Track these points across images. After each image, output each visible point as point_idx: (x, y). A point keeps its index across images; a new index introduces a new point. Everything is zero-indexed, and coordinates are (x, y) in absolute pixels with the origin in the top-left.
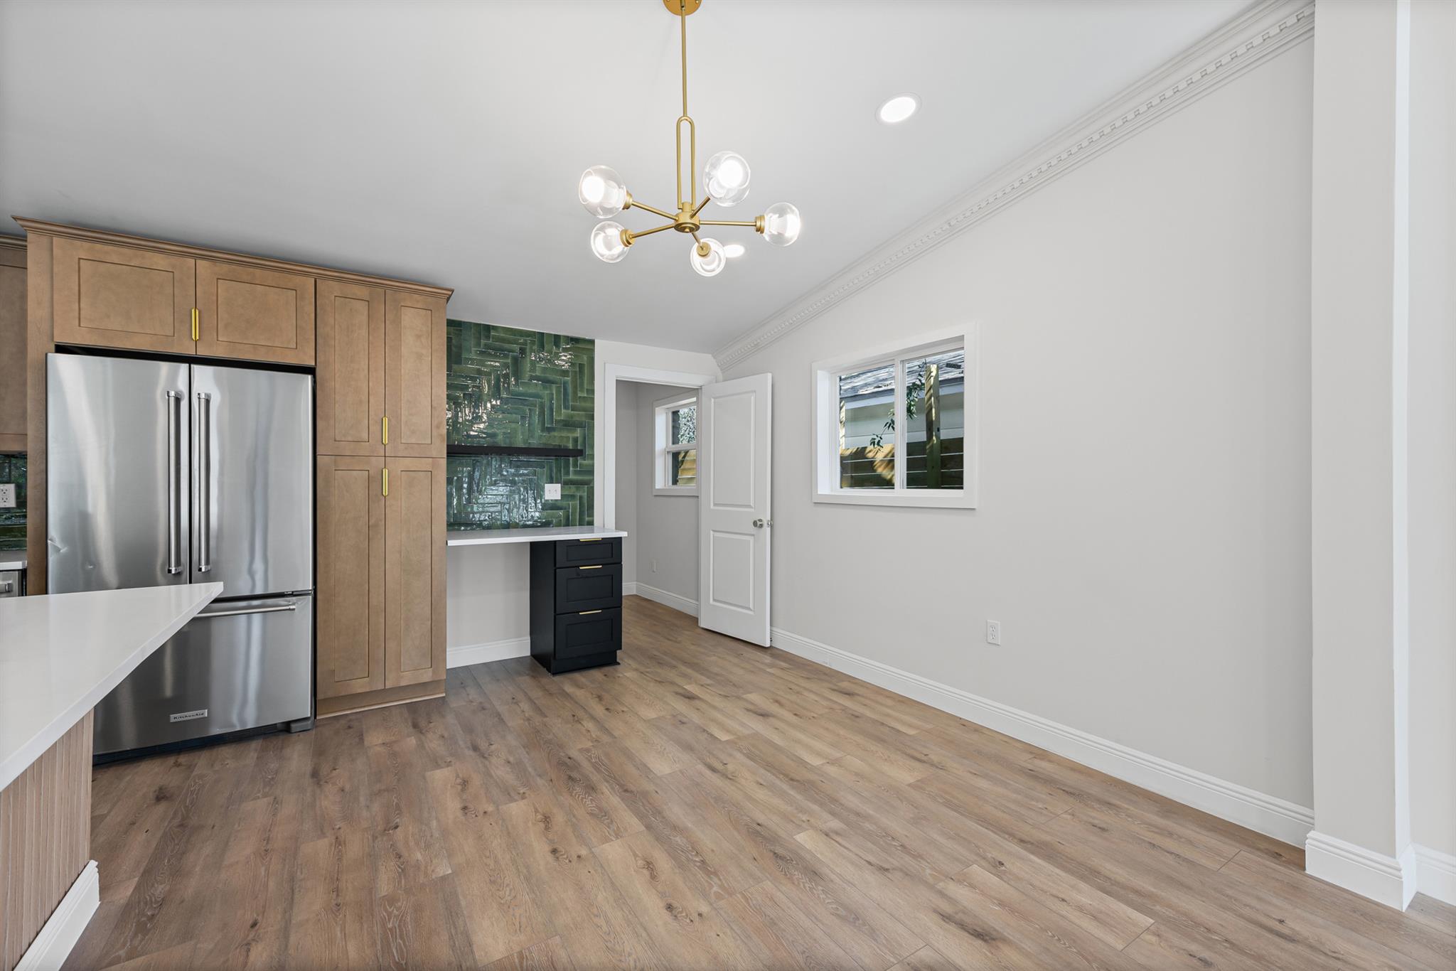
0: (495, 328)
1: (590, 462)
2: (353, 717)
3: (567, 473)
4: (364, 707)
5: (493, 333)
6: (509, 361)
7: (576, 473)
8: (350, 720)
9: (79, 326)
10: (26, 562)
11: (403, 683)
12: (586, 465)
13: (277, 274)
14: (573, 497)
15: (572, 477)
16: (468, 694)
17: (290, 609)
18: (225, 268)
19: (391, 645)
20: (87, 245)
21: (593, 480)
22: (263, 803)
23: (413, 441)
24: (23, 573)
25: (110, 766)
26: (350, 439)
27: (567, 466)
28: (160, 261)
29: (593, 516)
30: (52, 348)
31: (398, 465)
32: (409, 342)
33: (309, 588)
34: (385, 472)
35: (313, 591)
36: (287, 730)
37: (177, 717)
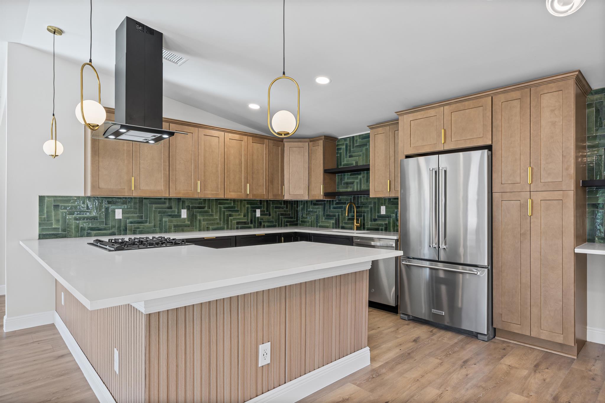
2: (511, 345)
4: (521, 342)
8: (508, 346)
9: (410, 147)
10: (398, 237)
11: (543, 337)
13: (474, 101)
16: (594, 365)
17: (474, 274)
18: (454, 106)
19: (535, 310)
20: (412, 115)
22: (438, 361)
23: (549, 180)
24: (397, 241)
25: (416, 322)
26: (510, 182)
28: (432, 112)
30: (404, 157)
31: (538, 197)
32: (546, 117)
33: (486, 264)
34: (529, 201)
35: (490, 267)
36: (477, 337)
37: (434, 311)
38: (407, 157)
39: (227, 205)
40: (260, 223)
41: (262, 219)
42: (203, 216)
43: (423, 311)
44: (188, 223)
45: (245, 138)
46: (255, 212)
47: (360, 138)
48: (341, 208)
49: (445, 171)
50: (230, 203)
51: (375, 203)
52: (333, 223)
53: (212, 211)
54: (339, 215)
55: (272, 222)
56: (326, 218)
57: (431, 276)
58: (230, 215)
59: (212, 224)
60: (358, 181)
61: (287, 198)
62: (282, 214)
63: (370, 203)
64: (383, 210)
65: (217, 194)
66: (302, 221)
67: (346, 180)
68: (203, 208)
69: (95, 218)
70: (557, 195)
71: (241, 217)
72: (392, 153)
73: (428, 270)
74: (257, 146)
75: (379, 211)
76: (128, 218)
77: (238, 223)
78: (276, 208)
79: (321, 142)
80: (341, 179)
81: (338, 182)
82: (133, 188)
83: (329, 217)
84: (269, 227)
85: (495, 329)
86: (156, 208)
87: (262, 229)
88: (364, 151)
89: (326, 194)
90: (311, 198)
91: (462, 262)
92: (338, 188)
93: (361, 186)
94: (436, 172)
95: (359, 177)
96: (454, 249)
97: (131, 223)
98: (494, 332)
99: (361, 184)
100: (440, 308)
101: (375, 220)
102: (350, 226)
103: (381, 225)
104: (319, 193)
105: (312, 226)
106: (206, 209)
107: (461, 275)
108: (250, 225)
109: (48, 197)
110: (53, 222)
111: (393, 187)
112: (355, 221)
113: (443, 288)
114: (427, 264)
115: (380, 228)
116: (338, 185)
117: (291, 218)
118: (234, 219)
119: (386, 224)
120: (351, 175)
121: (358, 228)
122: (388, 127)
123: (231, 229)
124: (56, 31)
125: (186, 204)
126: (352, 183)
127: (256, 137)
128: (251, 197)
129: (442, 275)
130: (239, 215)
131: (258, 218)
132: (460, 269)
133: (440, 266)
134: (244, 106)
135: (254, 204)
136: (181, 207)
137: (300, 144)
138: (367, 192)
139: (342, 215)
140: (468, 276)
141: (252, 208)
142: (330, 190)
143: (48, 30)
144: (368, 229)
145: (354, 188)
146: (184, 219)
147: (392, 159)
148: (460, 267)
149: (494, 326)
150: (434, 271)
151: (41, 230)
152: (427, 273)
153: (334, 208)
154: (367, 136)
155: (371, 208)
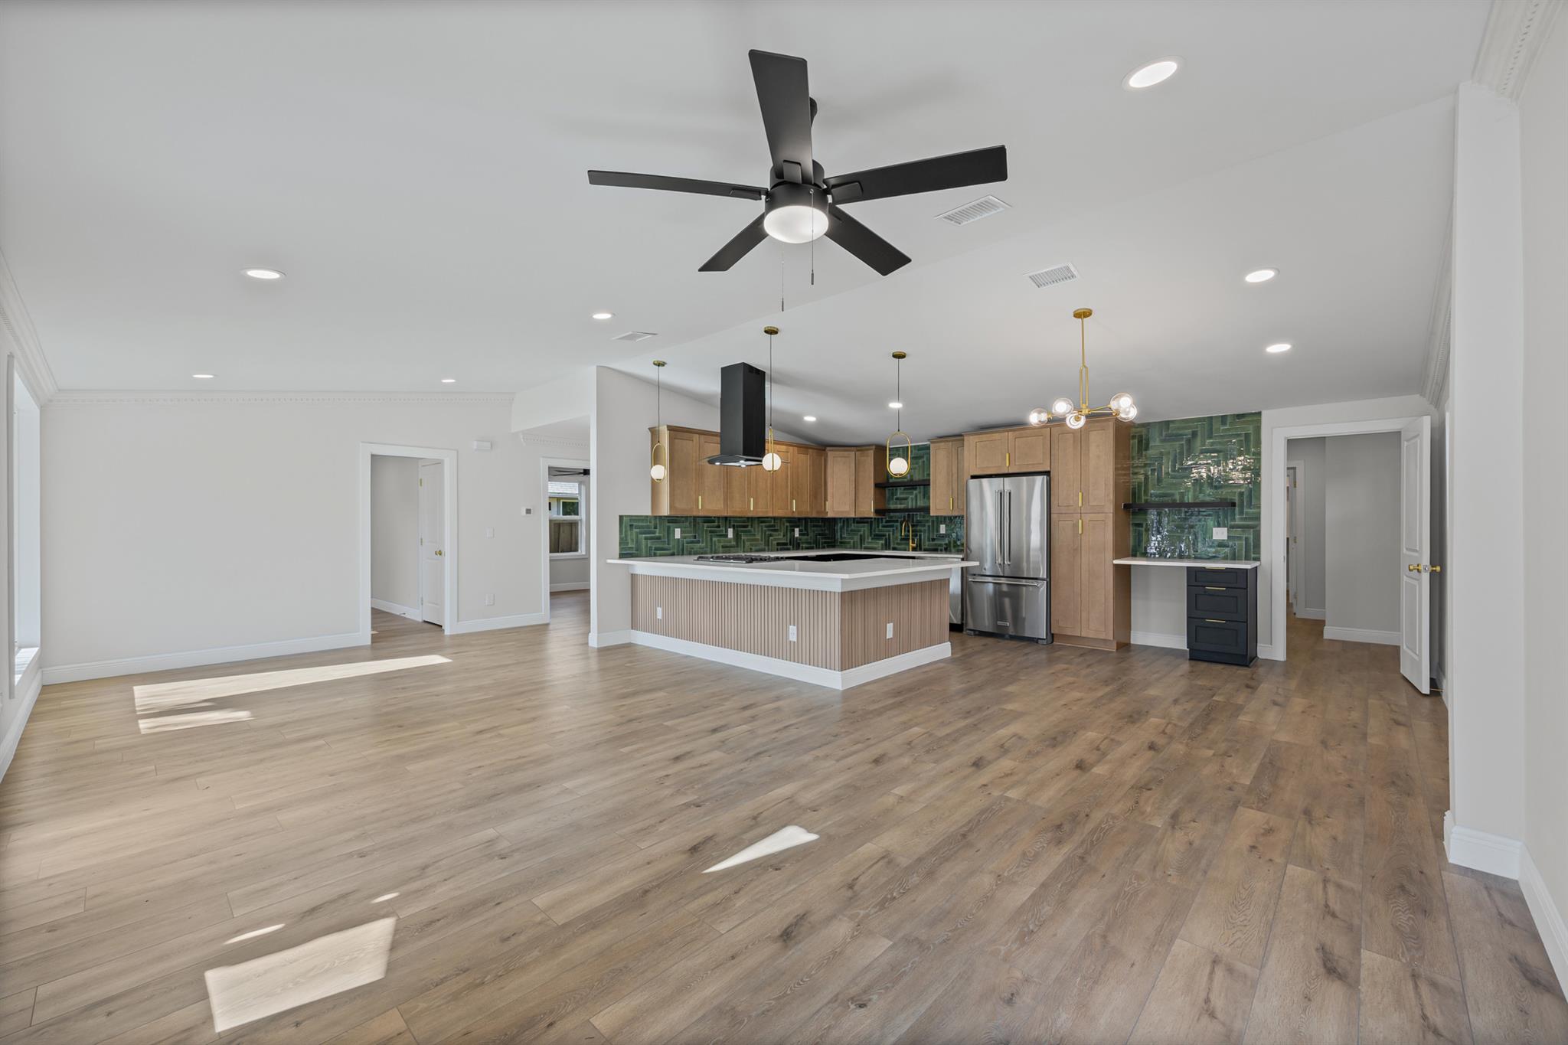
0: (1173, 422)
1: (1258, 510)
3: (1234, 519)
4: (1073, 644)
5: (1171, 425)
6: (1183, 442)
7: (1242, 519)
9: (977, 467)
10: (964, 555)
11: (1091, 636)
12: (1253, 513)
14: (1239, 538)
15: (1237, 522)
17: (1035, 586)
19: (1084, 614)
20: (977, 435)
21: (1259, 525)
23: (1095, 503)
24: (962, 559)
25: (981, 636)
26: (1065, 505)
27: (1233, 514)
28: (997, 436)
29: (1259, 553)
30: (969, 477)
31: (1087, 518)
32: (1094, 450)
33: (1045, 577)
34: (1080, 521)
35: (1048, 580)
36: (1037, 643)
37: (999, 623)
38: (973, 477)
39: (768, 524)
40: (798, 545)
41: (800, 540)
42: (747, 535)
43: (987, 624)
44: (733, 543)
45: (791, 448)
46: (794, 531)
47: (915, 449)
48: (892, 526)
49: (1010, 493)
50: (771, 522)
51: (933, 521)
52: (882, 544)
53: (754, 529)
54: (889, 535)
55: (810, 543)
56: (872, 539)
57: (995, 590)
58: (771, 535)
59: (756, 545)
60: (913, 496)
61: (830, 515)
62: (819, 534)
63: (928, 521)
64: (943, 529)
65: (767, 512)
66: (841, 543)
67: (899, 496)
68: (746, 527)
69: (659, 538)
70: (1100, 516)
71: (780, 537)
72: (955, 470)
73: (991, 585)
74: (802, 457)
75: (938, 530)
76: (685, 538)
77: (778, 544)
78: (814, 526)
79: (871, 453)
80: (893, 495)
81: (889, 497)
82: (700, 508)
83: (878, 537)
84: (807, 548)
85: (1053, 634)
86: (708, 527)
87: (800, 551)
88: (920, 464)
89: (877, 512)
90: (858, 516)
91: (1025, 576)
92: (889, 504)
93: (916, 502)
94: (1001, 494)
95: (915, 492)
96: (1017, 564)
97: (687, 543)
98: (1052, 636)
99: (916, 500)
100: (1003, 619)
101: (933, 540)
102: (903, 546)
103: (941, 545)
104: (868, 509)
105: (854, 548)
106: (749, 528)
107: (1024, 588)
108: (789, 546)
109: (626, 516)
110: (629, 541)
111: (955, 504)
112: (911, 541)
113: (1007, 601)
114: (990, 579)
115: (939, 548)
116: (889, 501)
117: (829, 538)
118: (775, 539)
119: (946, 544)
120: (905, 489)
121: (914, 549)
122: (950, 443)
123: (772, 551)
124: (660, 364)
125: (732, 524)
126: (906, 499)
127: (801, 447)
128: (796, 515)
129: (1005, 588)
130: (779, 535)
131: (797, 538)
132: (1023, 582)
133: (1003, 581)
134: (799, 418)
135: (795, 522)
136: (728, 526)
137: (846, 453)
138: (927, 510)
139: (893, 534)
140: (1031, 589)
141: (791, 526)
142: (880, 507)
143: (654, 364)
144: (925, 550)
145: (908, 505)
146: (730, 539)
147: (955, 476)
148: (1024, 580)
149: (1052, 632)
150: (998, 586)
151: (621, 549)
152: (990, 588)
153: (884, 526)
154: (927, 448)
155: (929, 526)
